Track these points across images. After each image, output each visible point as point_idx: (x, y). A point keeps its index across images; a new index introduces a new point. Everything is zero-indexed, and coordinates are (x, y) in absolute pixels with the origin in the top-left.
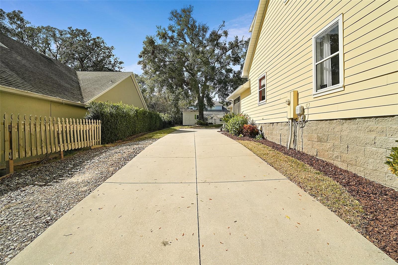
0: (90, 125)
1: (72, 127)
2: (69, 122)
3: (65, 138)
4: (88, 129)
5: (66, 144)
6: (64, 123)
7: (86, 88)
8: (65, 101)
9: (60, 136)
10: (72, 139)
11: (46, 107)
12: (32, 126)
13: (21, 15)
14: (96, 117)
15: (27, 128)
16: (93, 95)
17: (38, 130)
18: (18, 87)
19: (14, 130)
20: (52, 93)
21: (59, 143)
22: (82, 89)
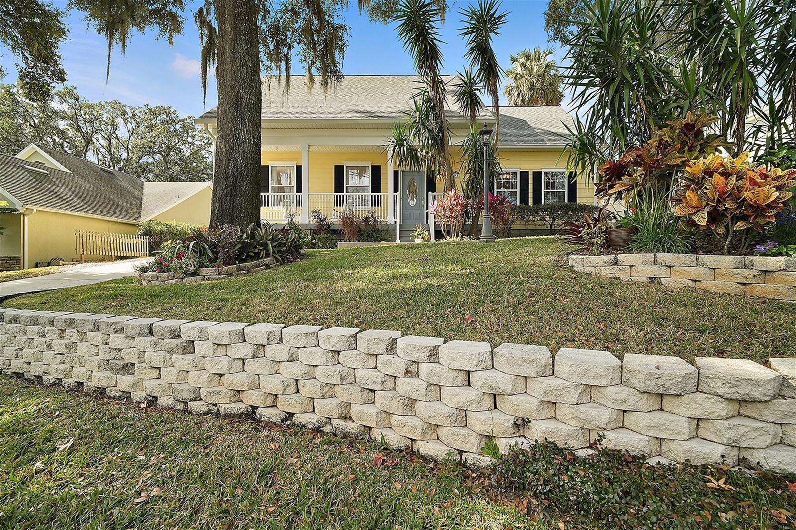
0: (138, 240)
1: (121, 240)
2: (119, 236)
3: (115, 247)
4: (135, 242)
5: (116, 252)
6: (114, 237)
7: (147, 206)
8: (120, 220)
9: (112, 245)
10: (121, 249)
11: (104, 226)
12: (94, 237)
13: (75, 91)
14: (145, 234)
15: (91, 238)
16: (151, 214)
17: (97, 239)
18: (83, 212)
19: (84, 239)
20: (109, 214)
21: (111, 250)
22: (143, 206)
